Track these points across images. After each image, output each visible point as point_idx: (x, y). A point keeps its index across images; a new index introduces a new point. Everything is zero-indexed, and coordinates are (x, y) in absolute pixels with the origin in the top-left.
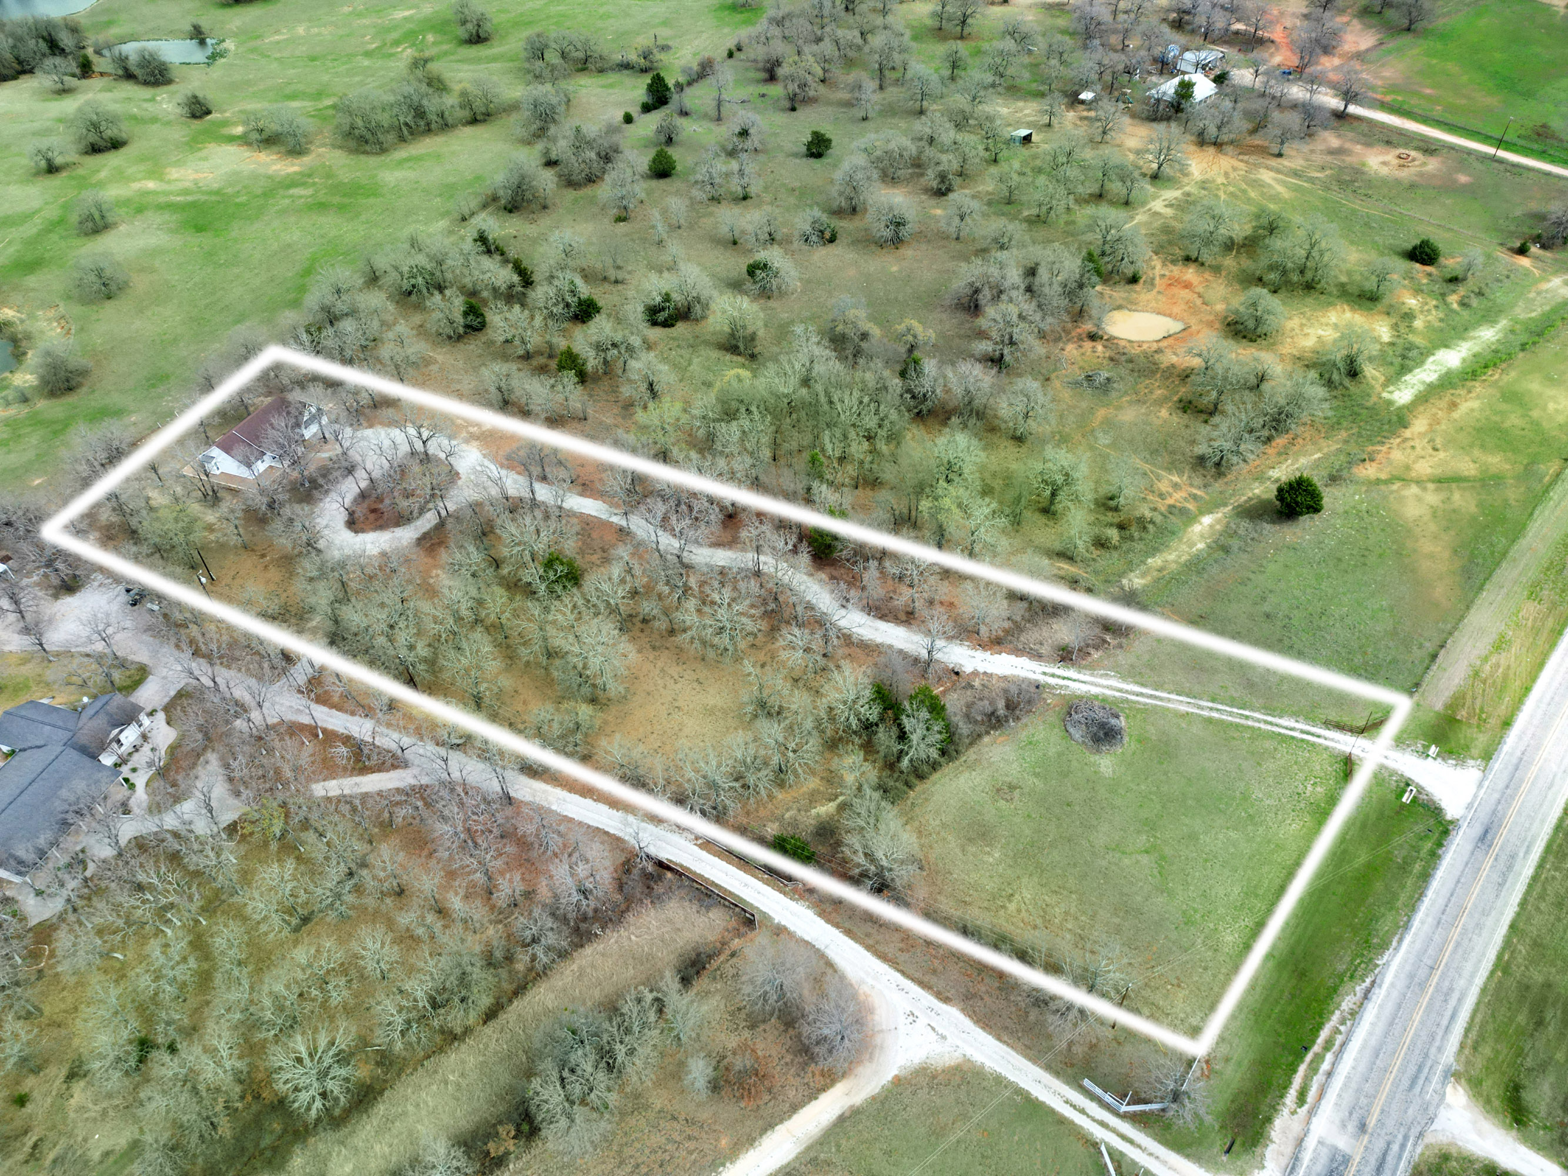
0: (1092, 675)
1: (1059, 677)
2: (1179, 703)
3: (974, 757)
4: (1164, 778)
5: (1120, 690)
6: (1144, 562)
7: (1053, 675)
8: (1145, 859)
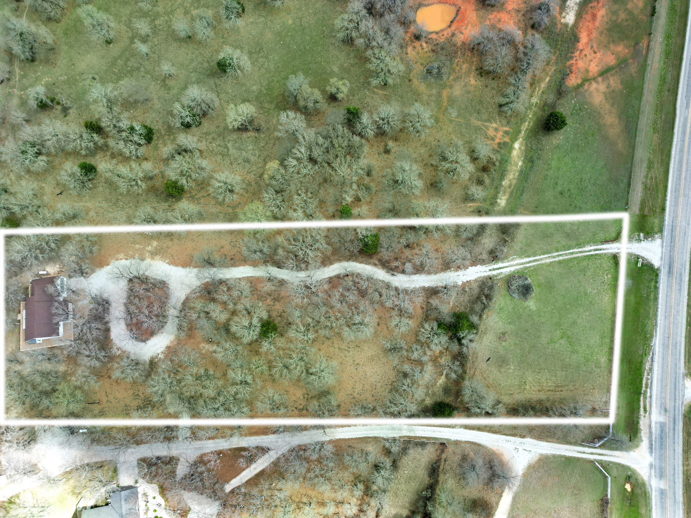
0: (508, 261)
1: (496, 269)
2: (545, 259)
3: (484, 327)
4: (554, 300)
5: (522, 264)
6: (501, 185)
7: (494, 269)
8: (563, 341)
